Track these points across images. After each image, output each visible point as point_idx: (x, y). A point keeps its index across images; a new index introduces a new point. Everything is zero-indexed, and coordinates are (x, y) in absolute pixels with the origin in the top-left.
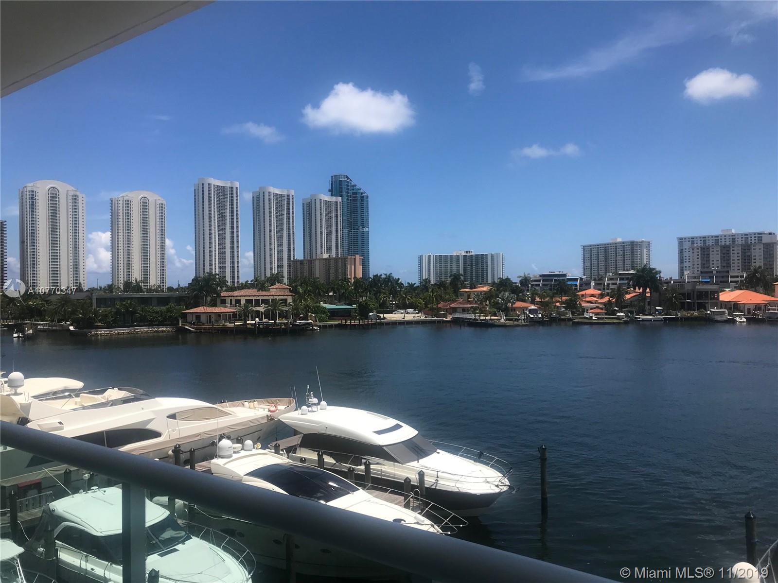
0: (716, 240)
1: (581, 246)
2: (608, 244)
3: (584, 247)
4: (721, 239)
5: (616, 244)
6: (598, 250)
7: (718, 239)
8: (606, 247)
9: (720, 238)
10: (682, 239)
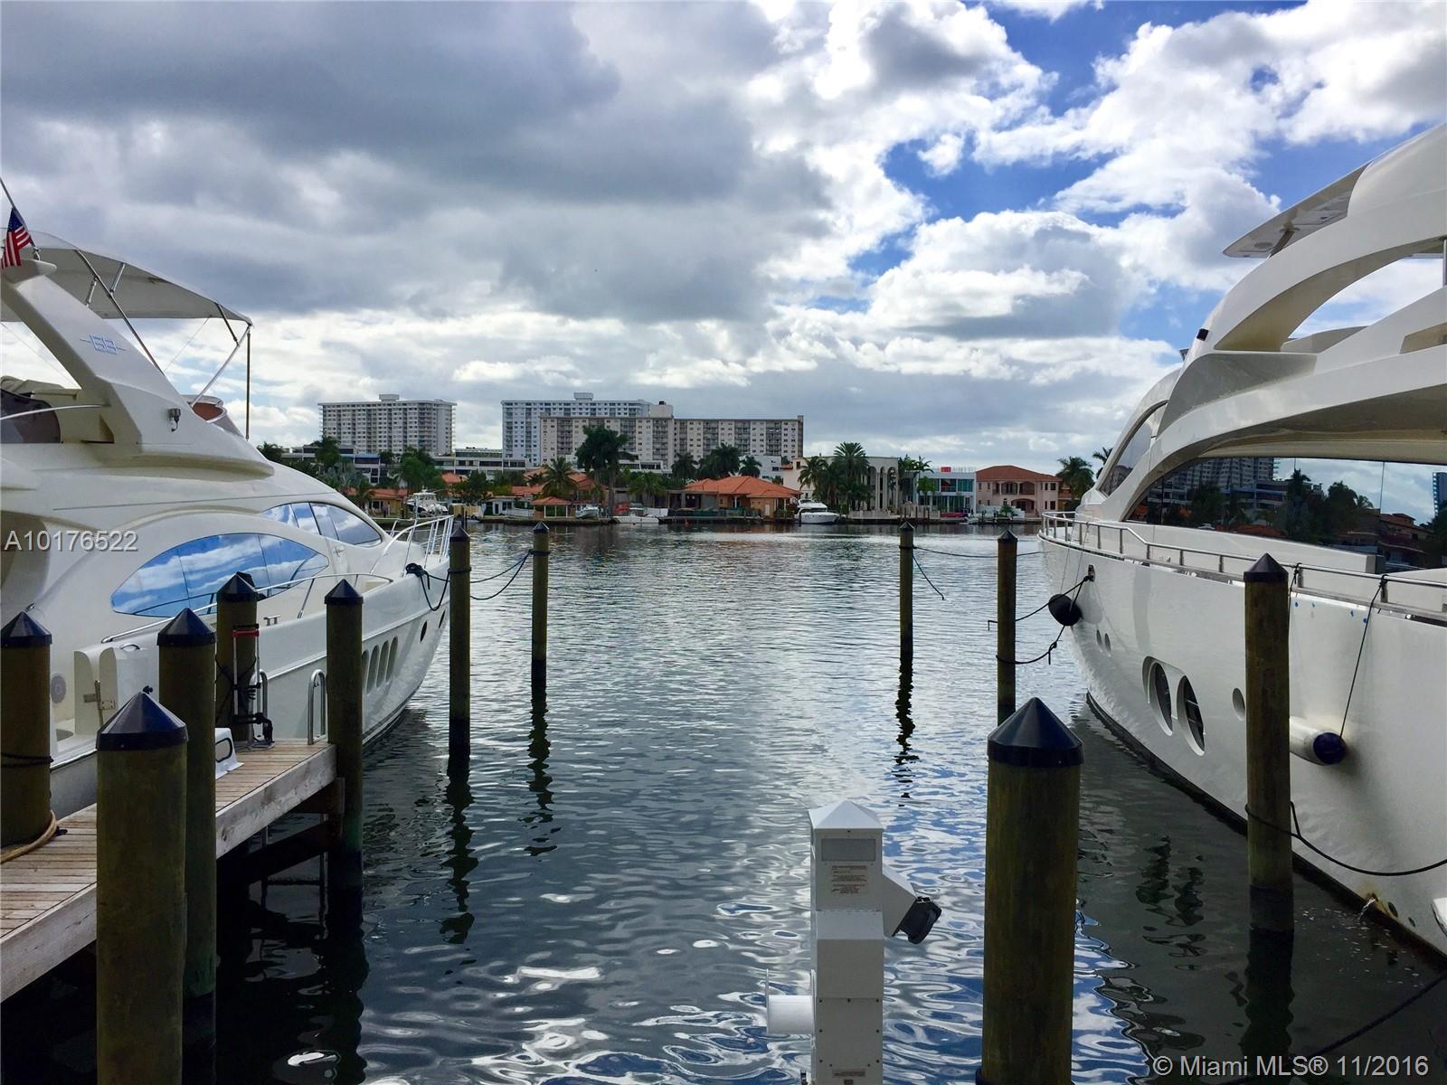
0: (565, 409)
1: (319, 404)
2: (374, 405)
3: (324, 407)
4: (574, 409)
5: (390, 405)
6: (354, 415)
7: (569, 409)
8: (369, 410)
9: (571, 407)
10: (511, 404)
